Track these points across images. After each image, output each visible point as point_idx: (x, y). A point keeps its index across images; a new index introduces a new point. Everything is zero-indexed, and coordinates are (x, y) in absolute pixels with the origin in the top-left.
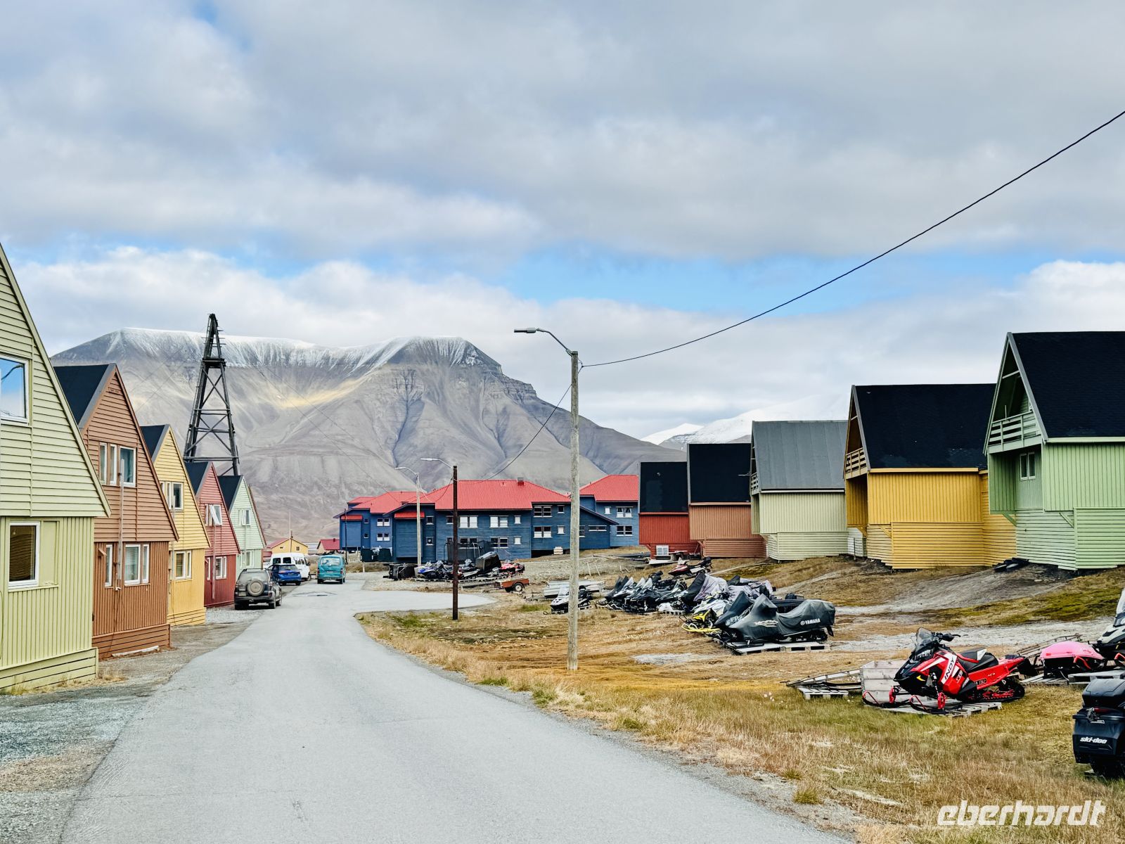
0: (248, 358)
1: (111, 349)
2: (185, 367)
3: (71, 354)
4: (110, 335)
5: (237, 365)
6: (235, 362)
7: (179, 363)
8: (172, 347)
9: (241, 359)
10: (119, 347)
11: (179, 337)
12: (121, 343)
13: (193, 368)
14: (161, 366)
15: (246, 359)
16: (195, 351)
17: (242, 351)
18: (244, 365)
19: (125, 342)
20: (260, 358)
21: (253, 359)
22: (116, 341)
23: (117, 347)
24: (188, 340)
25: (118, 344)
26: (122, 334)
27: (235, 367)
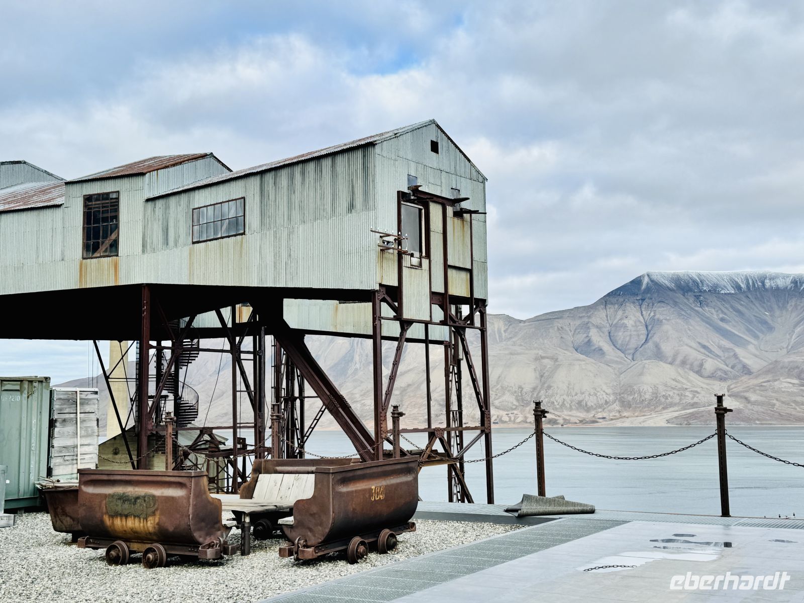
0: (734, 286)
1: (644, 287)
2: (695, 296)
3: (619, 292)
4: (640, 277)
5: (728, 292)
6: (726, 290)
7: (690, 294)
8: (682, 282)
9: (729, 287)
10: (649, 285)
11: (684, 275)
12: (650, 283)
13: (700, 296)
14: (679, 295)
15: (732, 286)
16: (698, 284)
17: (728, 282)
18: (733, 292)
19: (652, 281)
20: (743, 286)
21: (738, 288)
22: (646, 280)
23: (647, 285)
24: (690, 276)
25: (648, 284)
26: (648, 275)
27: (728, 294)
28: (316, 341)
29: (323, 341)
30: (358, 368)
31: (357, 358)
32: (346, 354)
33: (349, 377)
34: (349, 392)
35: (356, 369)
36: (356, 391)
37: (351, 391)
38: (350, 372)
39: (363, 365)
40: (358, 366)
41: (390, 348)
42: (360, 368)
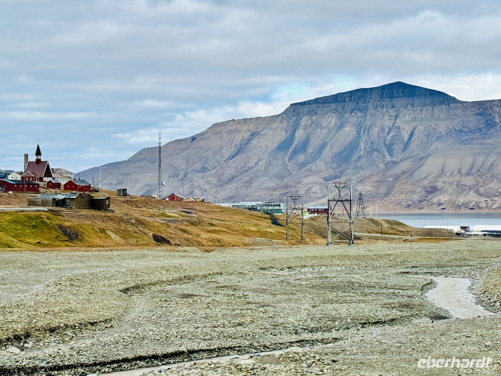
28: (324, 128)
29: (331, 128)
30: (362, 155)
31: (362, 145)
32: (352, 141)
33: (351, 164)
34: (348, 178)
35: (360, 157)
36: (354, 178)
37: (350, 178)
38: (354, 158)
39: (368, 151)
40: (362, 153)
41: (396, 136)
42: (364, 155)
